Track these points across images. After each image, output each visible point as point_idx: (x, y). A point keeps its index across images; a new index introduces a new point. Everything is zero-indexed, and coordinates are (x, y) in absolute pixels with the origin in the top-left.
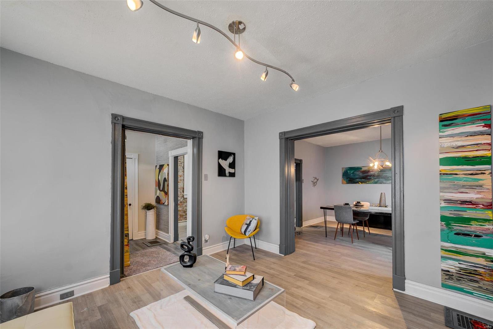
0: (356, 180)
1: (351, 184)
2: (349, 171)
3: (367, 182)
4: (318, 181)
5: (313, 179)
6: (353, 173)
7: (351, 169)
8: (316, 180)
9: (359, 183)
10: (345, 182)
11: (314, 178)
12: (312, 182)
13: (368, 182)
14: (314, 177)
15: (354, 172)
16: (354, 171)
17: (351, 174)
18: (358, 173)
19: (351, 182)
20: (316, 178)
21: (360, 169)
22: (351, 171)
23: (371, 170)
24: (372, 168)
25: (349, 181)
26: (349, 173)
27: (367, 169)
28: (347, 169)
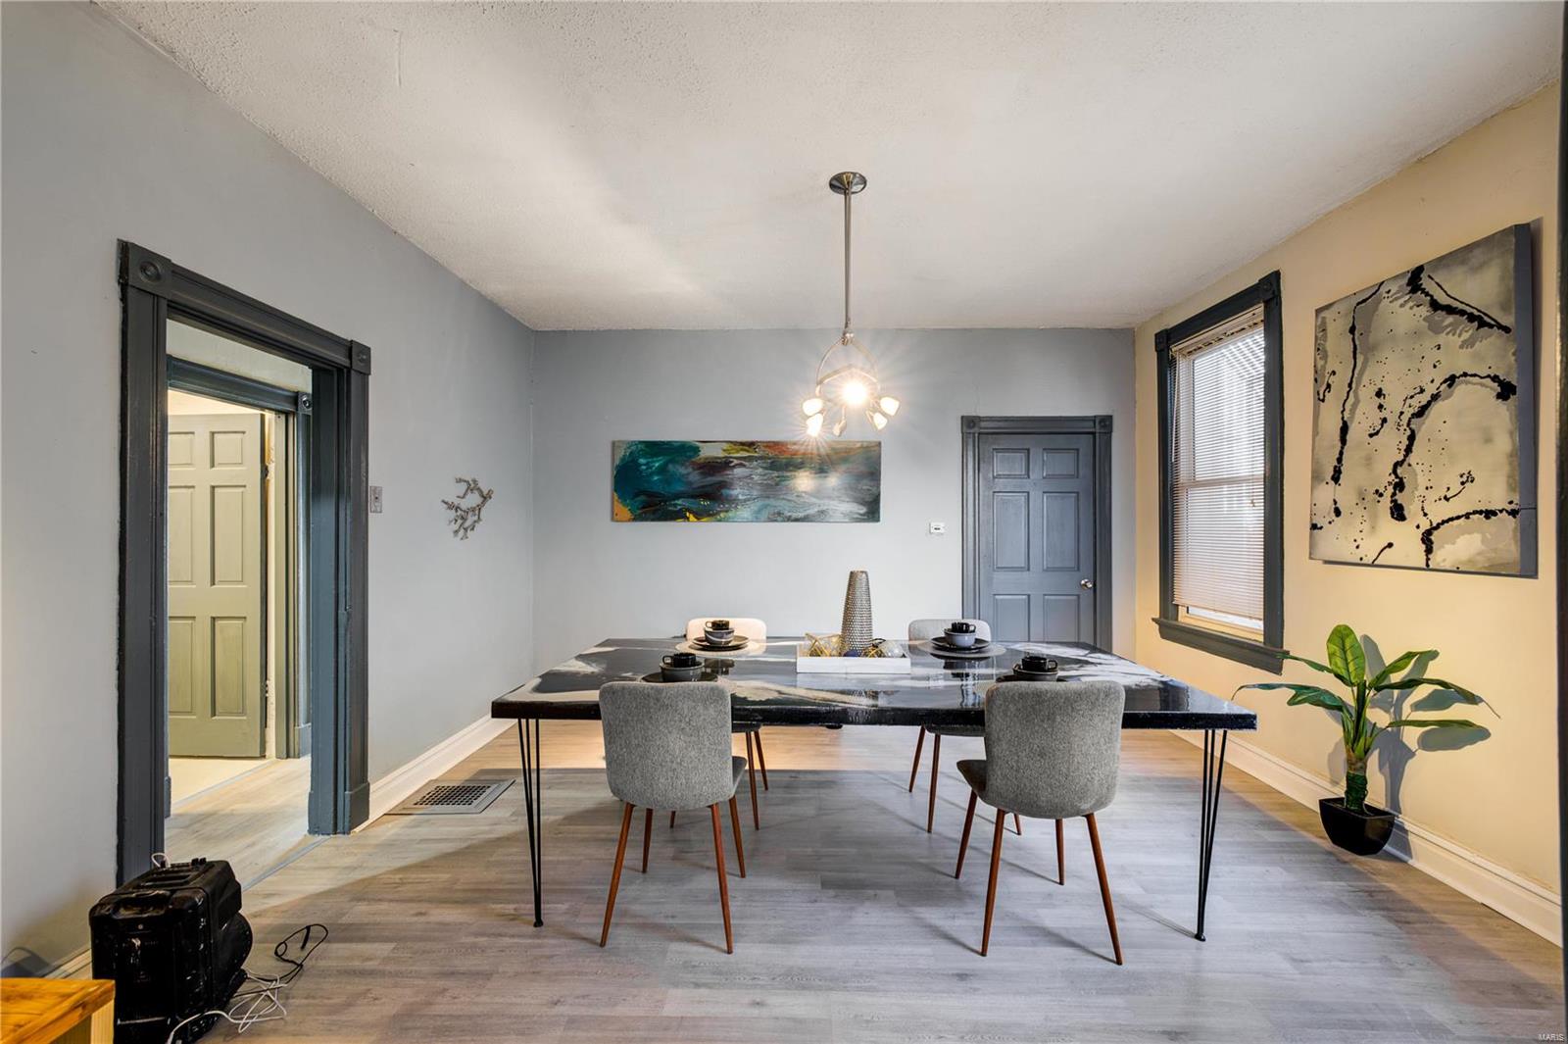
0: (675, 505)
1: (653, 520)
2: (642, 461)
3: (718, 513)
4: (489, 503)
5: (453, 493)
6: (662, 470)
7: (654, 448)
8: (474, 499)
9: (688, 518)
10: (625, 512)
11: (464, 486)
12: (451, 506)
13: (722, 515)
14: (460, 481)
15: (666, 465)
16: (667, 458)
17: (652, 474)
18: (682, 470)
19: (654, 512)
20: (472, 487)
21: (692, 454)
22: (652, 462)
23: (736, 462)
24: (738, 452)
25: (643, 508)
26: (644, 467)
27: (722, 454)
28: (634, 448)
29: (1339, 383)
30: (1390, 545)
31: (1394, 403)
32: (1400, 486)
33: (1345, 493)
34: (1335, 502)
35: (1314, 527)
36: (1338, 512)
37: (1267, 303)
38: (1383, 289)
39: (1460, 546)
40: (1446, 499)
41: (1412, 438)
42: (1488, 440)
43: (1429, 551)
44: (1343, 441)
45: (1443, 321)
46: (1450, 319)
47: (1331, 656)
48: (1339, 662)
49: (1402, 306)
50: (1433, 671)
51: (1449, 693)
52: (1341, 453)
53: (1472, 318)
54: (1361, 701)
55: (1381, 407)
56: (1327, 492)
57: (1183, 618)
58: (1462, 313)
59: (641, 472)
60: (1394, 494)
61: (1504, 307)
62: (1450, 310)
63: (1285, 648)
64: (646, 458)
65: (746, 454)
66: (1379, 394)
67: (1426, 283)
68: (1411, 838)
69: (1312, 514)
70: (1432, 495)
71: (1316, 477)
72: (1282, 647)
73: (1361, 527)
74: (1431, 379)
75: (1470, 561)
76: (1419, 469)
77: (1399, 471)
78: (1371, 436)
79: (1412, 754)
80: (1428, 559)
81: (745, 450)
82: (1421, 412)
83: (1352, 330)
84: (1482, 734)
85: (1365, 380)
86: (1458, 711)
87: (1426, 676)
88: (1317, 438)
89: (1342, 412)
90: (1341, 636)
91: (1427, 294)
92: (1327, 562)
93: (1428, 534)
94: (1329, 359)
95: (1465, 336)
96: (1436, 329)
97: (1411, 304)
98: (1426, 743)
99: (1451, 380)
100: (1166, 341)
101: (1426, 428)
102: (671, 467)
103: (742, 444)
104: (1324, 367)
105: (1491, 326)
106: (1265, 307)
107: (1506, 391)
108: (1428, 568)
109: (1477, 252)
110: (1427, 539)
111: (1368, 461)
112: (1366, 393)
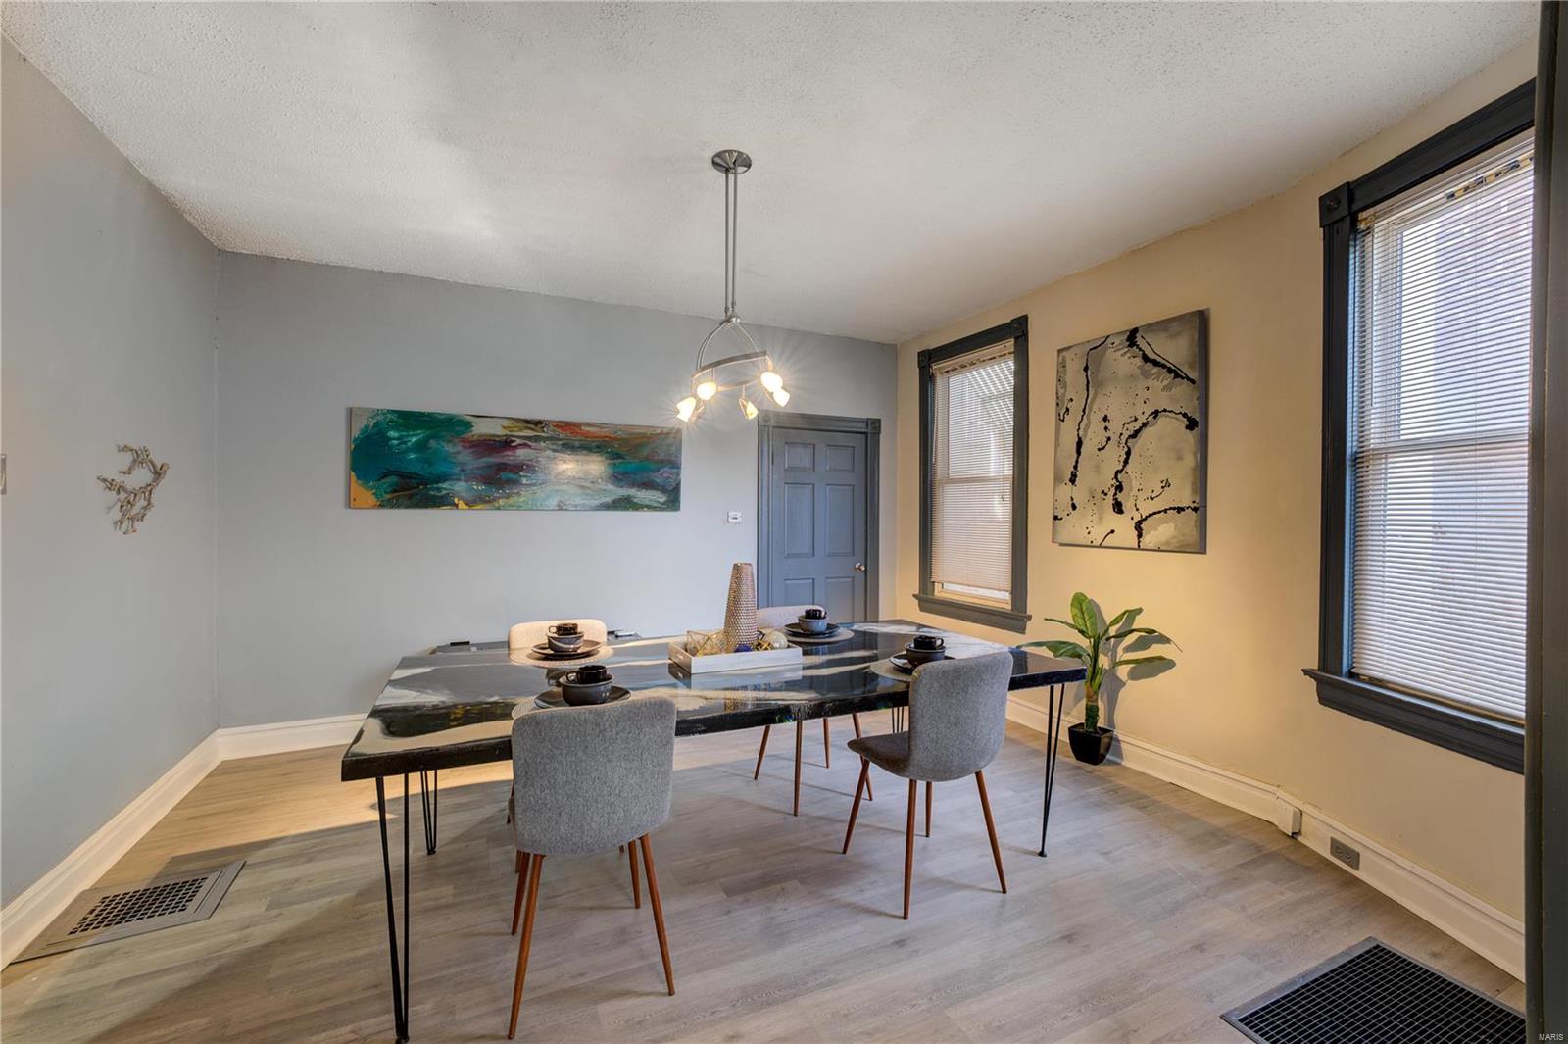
0: (439, 490)
1: (407, 507)
2: (392, 434)
3: (495, 499)
4: (164, 482)
5: (114, 465)
6: (421, 446)
7: (409, 420)
8: (141, 477)
9: (456, 505)
10: (368, 497)
11: (128, 457)
12: (110, 485)
13: (501, 502)
14: (126, 448)
15: (429, 438)
16: (428, 432)
17: (408, 450)
18: (449, 448)
19: (410, 497)
20: (140, 457)
21: (462, 429)
22: (408, 436)
23: (519, 441)
24: (521, 430)
25: (395, 491)
26: (395, 442)
27: (500, 432)
28: (380, 418)
29: (1076, 407)
30: (1113, 532)
31: (1116, 426)
32: (1119, 488)
33: (1079, 493)
34: (1072, 499)
35: (1056, 518)
36: (1074, 507)
37: (1017, 339)
38: (1110, 341)
39: (1160, 532)
40: (1152, 498)
41: (1128, 453)
42: (1180, 458)
43: (1140, 536)
44: (1079, 452)
45: (1151, 370)
46: (1156, 369)
47: (1074, 617)
48: (1081, 621)
49: (1123, 355)
50: (1140, 622)
51: (1151, 637)
52: (1077, 461)
53: (1170, 371)
54: (1096, 648)
55: (1106, 428)
56: (1066, 490)
57: (939, 593)
58: (1164, 366)
59: (391, 447)
60: (1115, 494)
61: (1191, 366)
62: (1156, 363)
63: (1028, 613)
64: (398, 430)
65: (530, 433)
66: (1105, 419)
67: (1139, 341)
68: (1123, 745)
69: (1055, 508)
70: (1142, 496)
71: (1058, 479)
72: (1026, 612)
73: (1091, 518)
74: (1143, 412)
75: (1168, 543)
76: (1133, 476)
77: (1119, 476)
78: (1099, 450)
79: (1124, 684)
80: (1139, 542)
81: (532, 429)
82: (1135, 435)
83: (1086, 369)
84: (1171, 664)
85: (1095, 408)
86: (1155, 650)
87: (1134, 627)
88: (1059, 449)
89: (1078, 430)
90: (1079, 601)
91: (1140, 349)
92: (1062, 545)
93: (1139, 523)
94: (1068, 389)
95: (1166, 383)
96: (1146, 375)
97: (1128, 355)
98: (1134, 676)
99: (1156, 413)
100: (928, 359)
101: (1137, 446)
102: (433, 443)
103: (528, 422)
104: (1064, 395)
105: (1183, 378)
106: (1016, 342)
107: (1192, 424)
108: (1139, 548)
109: (1174, 325)
110: (1138, 527)
111: (1097, 468)
112: (1096, 417)
